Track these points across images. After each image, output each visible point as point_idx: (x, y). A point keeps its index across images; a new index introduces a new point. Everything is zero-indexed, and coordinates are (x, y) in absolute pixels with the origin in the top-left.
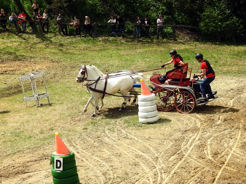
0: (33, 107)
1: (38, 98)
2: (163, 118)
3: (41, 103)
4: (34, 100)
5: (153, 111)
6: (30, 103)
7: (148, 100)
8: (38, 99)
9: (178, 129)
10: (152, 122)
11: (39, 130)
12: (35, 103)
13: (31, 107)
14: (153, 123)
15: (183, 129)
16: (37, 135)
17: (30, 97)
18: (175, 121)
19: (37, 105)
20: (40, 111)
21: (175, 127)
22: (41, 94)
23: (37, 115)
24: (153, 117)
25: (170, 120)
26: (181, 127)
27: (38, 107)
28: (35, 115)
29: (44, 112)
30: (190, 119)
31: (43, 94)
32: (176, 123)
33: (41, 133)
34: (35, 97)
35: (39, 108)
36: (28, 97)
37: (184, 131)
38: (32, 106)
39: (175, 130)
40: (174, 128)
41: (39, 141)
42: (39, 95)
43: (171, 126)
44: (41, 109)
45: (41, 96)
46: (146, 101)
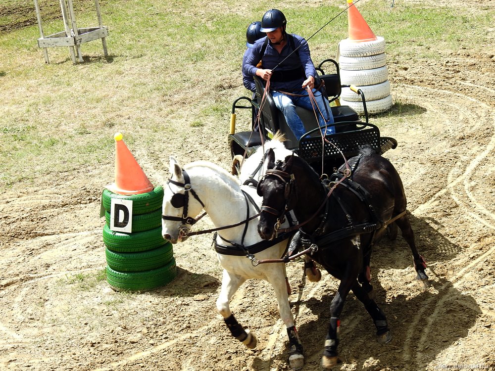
0: (62, 63)
1: (77, 39)
2: (404, 103)
3: (85, 54)
4: (67, 44)
5: (376, 83)
6: (56, 53)
7: (365, 55)
8: (78, 44)
9: (442, 133)
10: (375, 112)
11: (77, 125)
12: (69, 53)
13: (59, 63)
14: (377, 114)
15: (456, 133)
16: (70, 137)
17: (57, 36)
18: (435, 111)
19: (73, 58)
20: (81, 74)
21: (433, 128)
22: (85, 31)
23: (74, 86)
24: (377, 100)
25: (422, 108)
26: (449, 128)
27: (77, 63)
28: (68, 85)
29: (91, 77)
30: (476, 107)
31: (91, 30)
32: (437, 116)
33: (82, 133)
34: (69, 37)
35: (80, 67)
36: (51, 37)
37: (458, 138)
38: (60, 61)
39: (434, 136)
40: (431, 131)
41: (75, 155)
42: (79, 33)
43: (424, 123)
44: (85, 71)
45: (85, 36)
46: (359, 55)
